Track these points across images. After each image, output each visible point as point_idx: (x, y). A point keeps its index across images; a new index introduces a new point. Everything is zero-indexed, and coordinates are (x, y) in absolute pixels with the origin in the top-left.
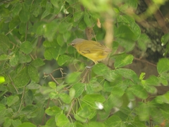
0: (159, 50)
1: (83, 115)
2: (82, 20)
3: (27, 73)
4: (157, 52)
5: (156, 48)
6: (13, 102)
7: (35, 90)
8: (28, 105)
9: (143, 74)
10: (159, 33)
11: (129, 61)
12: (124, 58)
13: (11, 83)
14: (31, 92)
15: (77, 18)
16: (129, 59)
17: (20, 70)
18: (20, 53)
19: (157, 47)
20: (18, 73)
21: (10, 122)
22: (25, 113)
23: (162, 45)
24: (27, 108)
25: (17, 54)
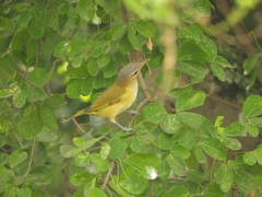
0: (237, 81)
1: (129, 188)
2: (125, 38)
3: (39, 115)
4: (234, 83)
5: (233, 79)
6: (18, 162)
7: (48, 143)
8: (38, 165)
9: (220, 118)
10: (237, 54)
11: (198, 101)
12: (190, 96)
13: (11, 131)
14: (42, 146)
15: (117, 34)
16: (198, 98)
17: (27, 112)
18: (28, 86)
19: (235, 76)
20: (25, 116)
21: (14, 191)
22: (34, 178)
23: (245, 73)
24: (36, 170)
25: (23, 87)
